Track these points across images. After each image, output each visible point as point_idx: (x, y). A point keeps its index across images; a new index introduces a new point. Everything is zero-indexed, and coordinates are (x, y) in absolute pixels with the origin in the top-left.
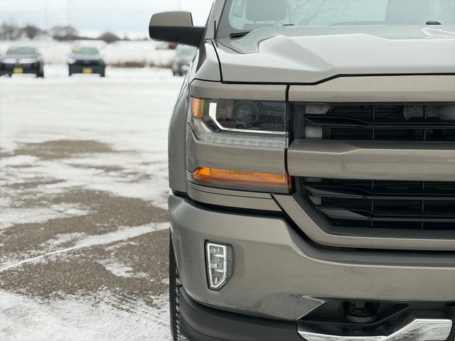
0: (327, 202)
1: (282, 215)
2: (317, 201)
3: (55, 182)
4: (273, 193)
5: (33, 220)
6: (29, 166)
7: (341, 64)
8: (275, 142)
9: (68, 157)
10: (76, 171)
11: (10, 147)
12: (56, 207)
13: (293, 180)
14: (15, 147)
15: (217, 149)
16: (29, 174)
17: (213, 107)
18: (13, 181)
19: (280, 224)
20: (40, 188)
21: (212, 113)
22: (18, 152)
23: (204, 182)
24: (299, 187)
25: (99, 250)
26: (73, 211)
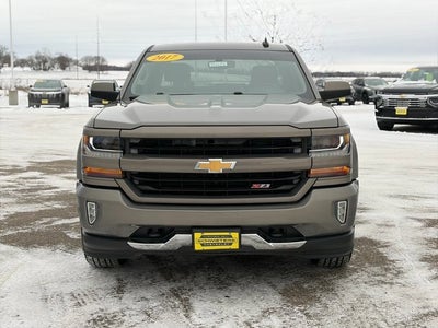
0: (141, 183)
1: (119, 189)
2: (137, 182)
3: (51, 188)
4: (115, 178)
5: (29, 210)
6: (35, 178)
7: (144, 120)
8: (116, 155)
9: (65, 172)
10: (68, 181)
11: (25, 165)
12: (47, 203)
13: (124, 173)
14: (28, 165)
15: (95, 159)
16: (34, 183)
17: (91, 139)
18: (21, 187)
19: (119, 192)
20: (39, 192)
21: (91, 142)
22: (29, 169)
23: (91, 174)
24: (128, 176)
25: (66, 226)
26: (57, 205)
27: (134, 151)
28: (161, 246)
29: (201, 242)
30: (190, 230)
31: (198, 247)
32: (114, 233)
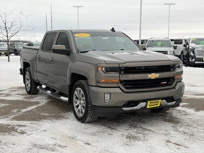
1: (119, 87)
4: (117, 83)
8: (116, 74)
19: (119, 89)
21: (104, 70)
27: (122, 72)
28: (135, 108)
29: (150, 105)
30: (146, 101)
31: (148, 107)
32: (116, 105)
